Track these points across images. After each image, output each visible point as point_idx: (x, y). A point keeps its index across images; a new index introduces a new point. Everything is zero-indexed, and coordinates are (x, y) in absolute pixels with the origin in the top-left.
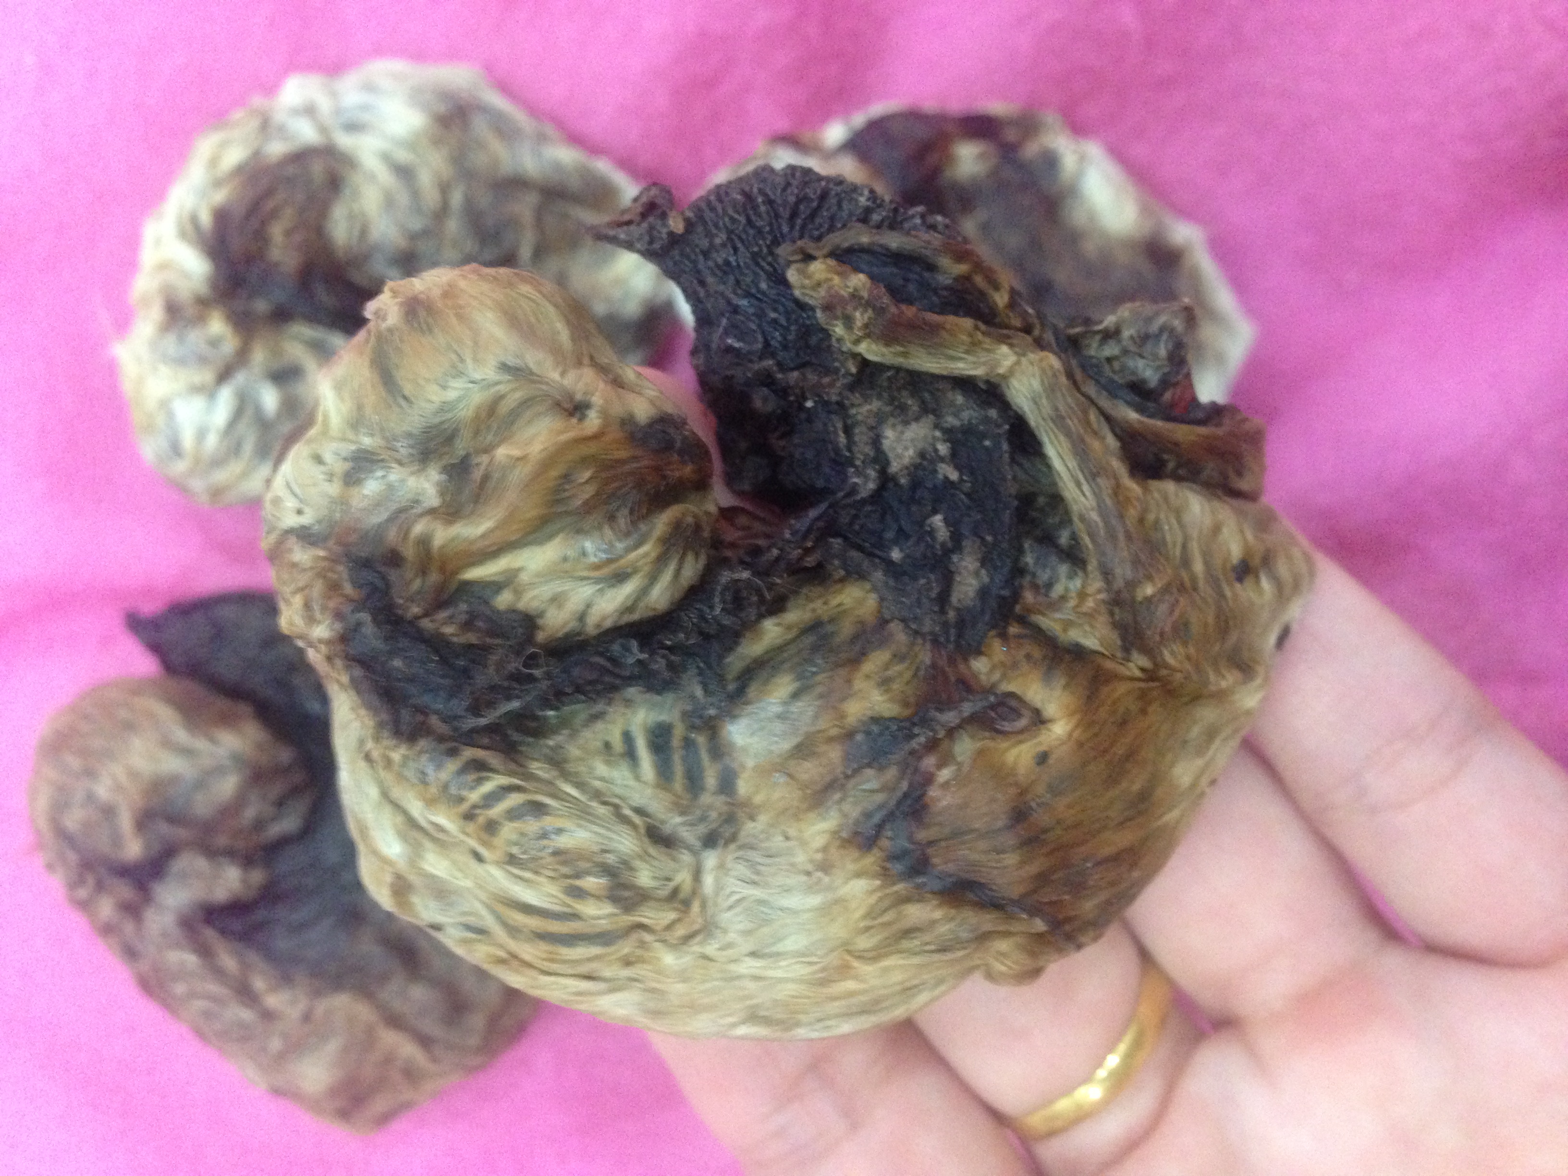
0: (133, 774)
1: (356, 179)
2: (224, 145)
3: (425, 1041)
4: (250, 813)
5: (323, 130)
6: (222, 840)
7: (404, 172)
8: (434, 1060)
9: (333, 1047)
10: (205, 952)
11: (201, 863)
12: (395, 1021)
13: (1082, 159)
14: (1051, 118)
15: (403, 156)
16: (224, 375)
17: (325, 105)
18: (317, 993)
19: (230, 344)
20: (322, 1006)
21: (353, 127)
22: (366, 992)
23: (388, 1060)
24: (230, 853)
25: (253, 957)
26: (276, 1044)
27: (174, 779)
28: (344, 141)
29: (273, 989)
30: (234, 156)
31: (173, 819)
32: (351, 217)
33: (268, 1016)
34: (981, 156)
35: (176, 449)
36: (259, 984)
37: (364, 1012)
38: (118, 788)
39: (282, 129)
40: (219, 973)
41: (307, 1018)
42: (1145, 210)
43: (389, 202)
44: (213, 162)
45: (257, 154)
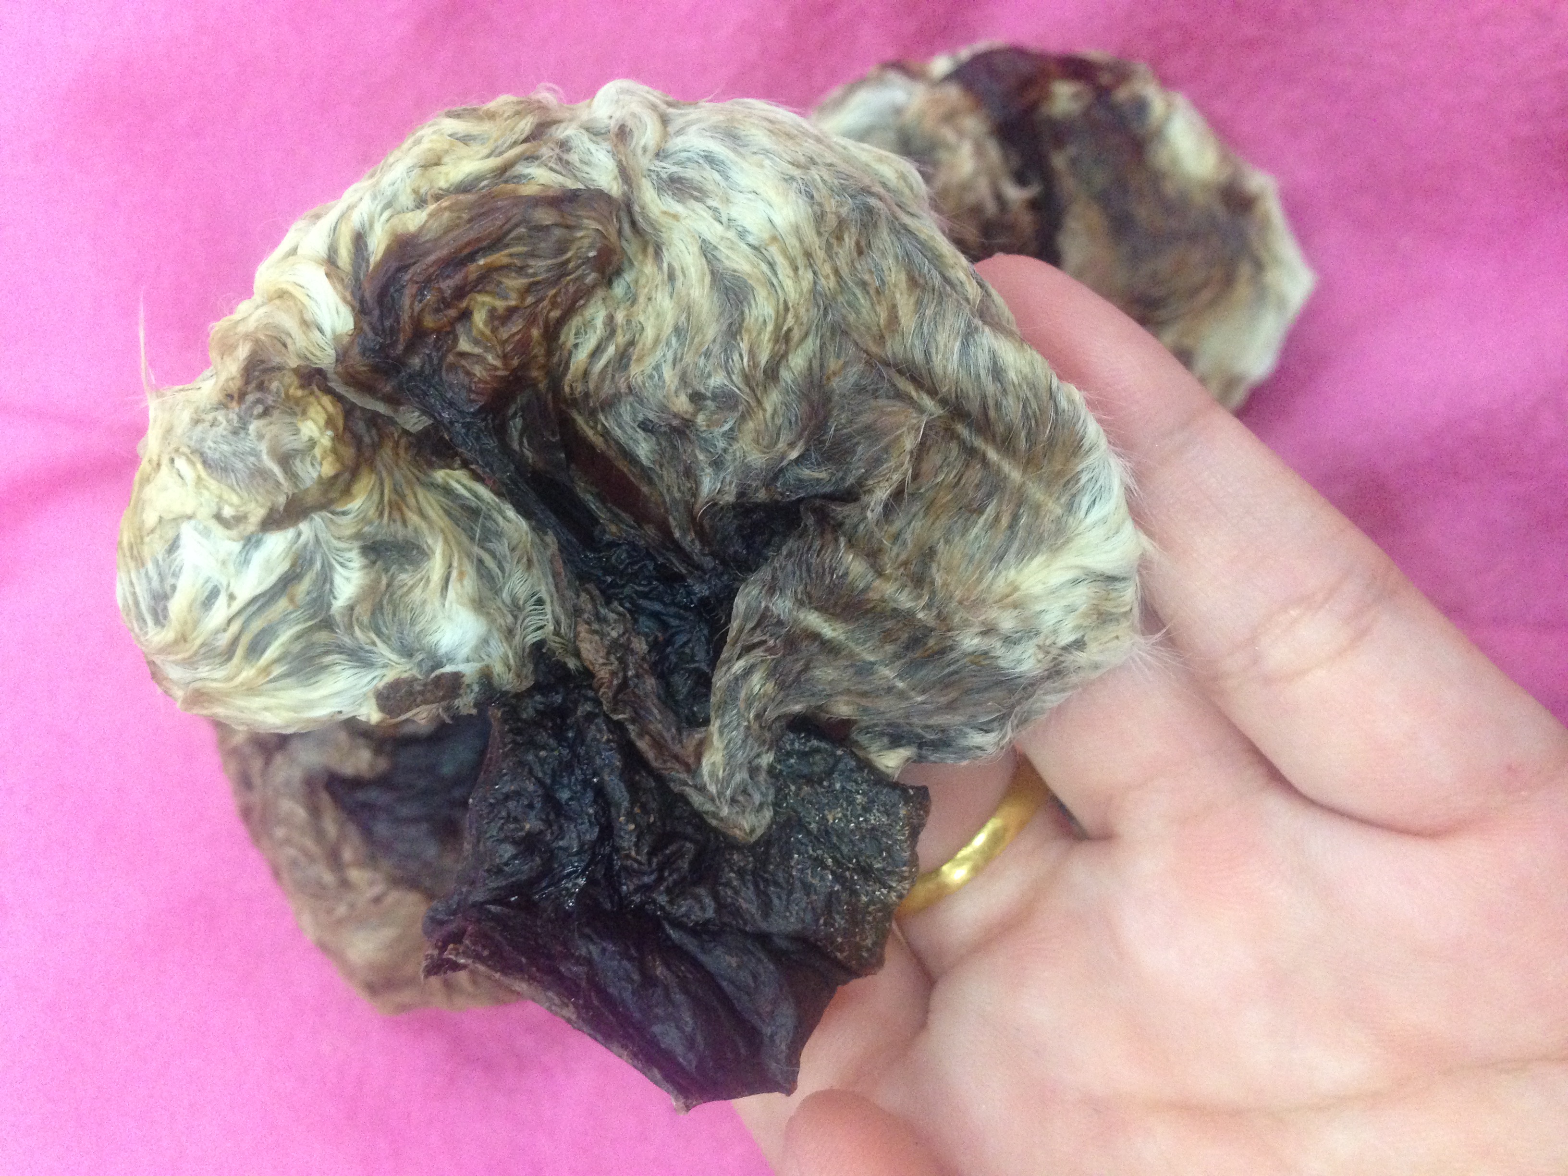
9: (388, 933)
10: (315, 812)
13: (1169, 105)
14: (1142, 68)
18: (394, 884)
26: (341, 910)
29: (360, 864)
33: (346, 885)
34: (1076, 96)
36: (347, 855)
40: (319, 834)
41: (377, 901)
42: (1224, 158)
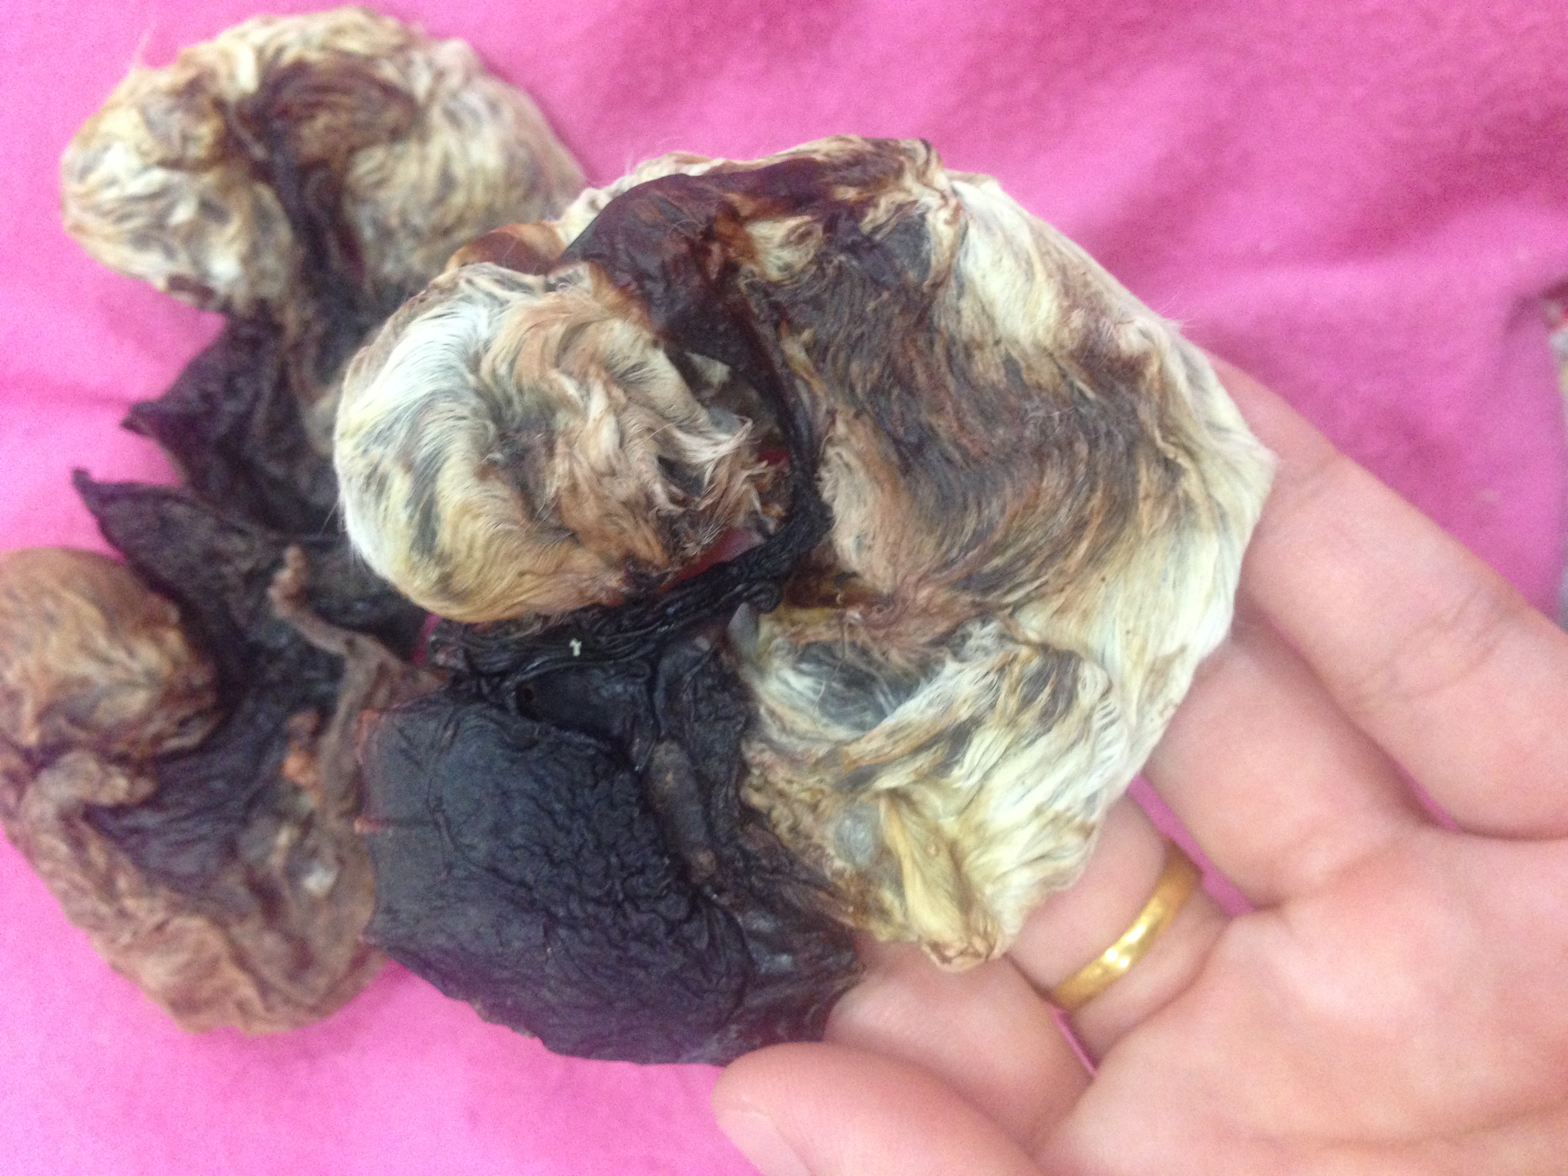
0: (45, 670)
1: (413, 148)
2: (361, 29)
3: (264, 987)
4: (152, 729)
5: (432, 95)
6: (119, 747)
7: (447, 182)
8: (269, 1009)
9: (180, 958)
10: (78, 844)
11: (92, 766)
12: (241, 960)
15: (459, 170)
16: (172, 164)
17: (454, 80)
18: (175, 908)
19: (197, 151)
20: (179, 922)
21: (453, 118)
22: (219, 923)
23: (226, 991)
24: (122, 760)
25: (123, 859)
26: (126, 938)
27: (84, 682)
28: (436, 116)
29: (137, 894)
30: (354, 44)
31: (74, 720)
32: (381, 167)
33: (123, 914)
35: (85, 172)
36: (122, 883)
37: (215, 943)
38: (26, 677)
39: (409, 63)
40: (86, 865)
41: (160, 928)
43: (416, 188)
44: (339, 31)
45: (370, 59)
